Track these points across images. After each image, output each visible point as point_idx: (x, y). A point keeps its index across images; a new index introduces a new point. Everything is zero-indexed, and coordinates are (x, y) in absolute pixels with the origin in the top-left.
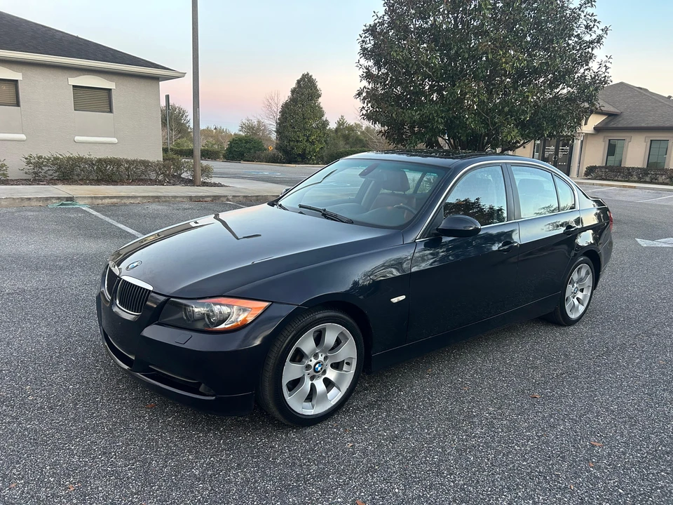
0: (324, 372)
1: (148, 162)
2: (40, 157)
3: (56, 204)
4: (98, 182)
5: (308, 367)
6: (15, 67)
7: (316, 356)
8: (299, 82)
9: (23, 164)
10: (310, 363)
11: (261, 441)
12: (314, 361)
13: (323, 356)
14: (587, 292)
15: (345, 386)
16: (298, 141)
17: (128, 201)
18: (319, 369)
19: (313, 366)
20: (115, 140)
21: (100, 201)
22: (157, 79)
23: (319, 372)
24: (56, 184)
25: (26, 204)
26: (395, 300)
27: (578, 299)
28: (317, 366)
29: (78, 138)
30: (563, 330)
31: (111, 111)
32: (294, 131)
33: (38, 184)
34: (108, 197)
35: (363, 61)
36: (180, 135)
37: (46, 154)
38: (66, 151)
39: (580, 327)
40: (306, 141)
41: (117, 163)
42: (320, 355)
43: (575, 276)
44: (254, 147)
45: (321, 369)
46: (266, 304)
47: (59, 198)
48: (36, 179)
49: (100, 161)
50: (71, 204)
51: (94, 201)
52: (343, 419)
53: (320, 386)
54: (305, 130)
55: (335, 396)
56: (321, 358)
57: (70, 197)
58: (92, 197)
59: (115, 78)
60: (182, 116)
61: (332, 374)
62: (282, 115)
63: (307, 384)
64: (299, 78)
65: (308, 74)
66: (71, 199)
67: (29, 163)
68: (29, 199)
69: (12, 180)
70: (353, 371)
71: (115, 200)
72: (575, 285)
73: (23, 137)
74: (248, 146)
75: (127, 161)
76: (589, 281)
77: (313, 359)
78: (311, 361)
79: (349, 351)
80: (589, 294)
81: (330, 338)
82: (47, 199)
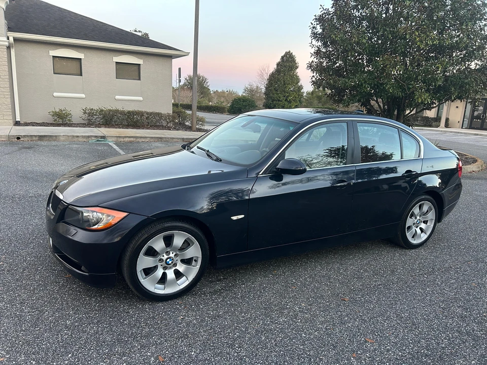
0: (175, 265)
1: (161, 114)
2: (92, 109)
3: (94, 140)
4: (128, 126)
5: (161, 260)
6: (80, 50)
7: (168, 253)
8: (282, 57)
9: (81, 114)
10: (162, 257)
11: (123, 307)
12: (166, 257)
13: (174, 254)
14: (431, 225)
15: (192, 277)
16: (279, 100)
17: (140, 140)
18: (170, 262)
19: (164, 260)
20: (141, 99)
21: (122, 140)
22: (171, 57)
23: (170, 264)
24: (100, 127)
25: (76, 139)
26: (234, 218)
27: (421, 229)
28: (168, 260)
29: (117, 97)
30: (403, 252)
31: (139, 79)
32: (276, 93)
33: (89, 127)
34: (128, 137)
35: (314, 42)
36: (202, 96)
37: (96, 108)
38: (108, 105)
39: (422, 251)
40: (285, 100)
41: (141, 114)
42: (171, 253)
43: (416, 210)
44: (249, 105)
45: (172, 262)
46: (126, 214)
47: (96, 137)
48: (89, 124)
49: (129, 112)
50: (103, 141)
51: (118, 139)
52: (189, 299)
53: (170, 274)
54: (285, 92)
55: (183, 283)
56: (172, 255)
57: (104, 136)
58: (117, 137)
59: (142, 56)
60: (204, 82)
61: (181, 268)
62: (269, 82)
63: (159, 272)
64: (283, 55)
65: (289, 52)
66: (104, 137)
67: (85, 113)
68: (78, 136)
69: (75, 124)
70: (198, 267)
71: (132, 139)
72: (418, 218)
73: (83, 96)
74: (244, 104)
75: (147, 113)
76: (432, 215)
77: (165, 255)
78: (163, 256)
79: (194, 251)
80: (432, 226)
81: (178, 241)
82: (89, 137)
